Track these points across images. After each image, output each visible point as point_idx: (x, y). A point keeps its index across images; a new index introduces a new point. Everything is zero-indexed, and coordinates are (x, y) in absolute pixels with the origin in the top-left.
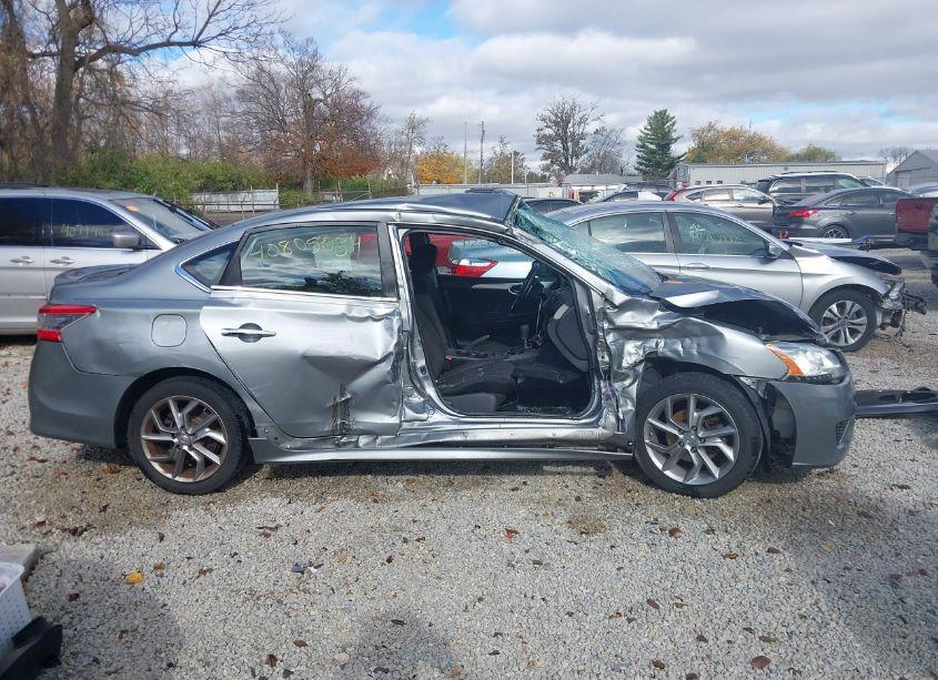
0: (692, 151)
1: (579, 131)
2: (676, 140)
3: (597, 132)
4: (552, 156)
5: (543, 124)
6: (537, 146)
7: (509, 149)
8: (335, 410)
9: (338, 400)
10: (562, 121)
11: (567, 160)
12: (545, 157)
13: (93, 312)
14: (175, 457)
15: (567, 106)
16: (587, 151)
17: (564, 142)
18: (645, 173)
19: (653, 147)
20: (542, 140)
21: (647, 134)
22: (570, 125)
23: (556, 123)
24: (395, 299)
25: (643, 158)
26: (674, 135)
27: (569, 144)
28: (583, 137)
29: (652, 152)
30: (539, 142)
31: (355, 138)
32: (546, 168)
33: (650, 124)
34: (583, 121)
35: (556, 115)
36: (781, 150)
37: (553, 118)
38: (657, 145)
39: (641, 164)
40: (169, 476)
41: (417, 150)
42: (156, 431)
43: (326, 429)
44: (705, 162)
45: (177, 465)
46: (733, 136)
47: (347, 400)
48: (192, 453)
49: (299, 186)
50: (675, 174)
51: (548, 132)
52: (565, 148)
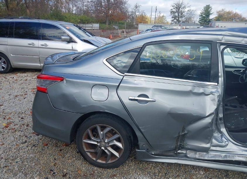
0: (216, 17)
1: (183, 10)
2: (211, 14)
3: (188, 11)
4: (175, 17)
5: (172, 8)
6: (171, 14)
7: (162, 15)
8: (178, 138)
9: (181, 134)
10: (178, 7)
11: (179, 18)
12: (173, 17)
13: (63, 80)
14: (98, 151)
15: (180, 3)
16: (185, 16)
17: (178, 13)
18: (201, 23)
19: (204, 16)
20: (172, 12)
21: (203, 12)
22: (181, 8)
23: (176, 8)
24: (216, 84)
25: (201, 19)
26: (211, 12)
27: (180, 14)
28: (184, 12)
29: (204, 17)
30: (171, 13)
31: (121, 10)
32: (172, 21)
33: (204, 9)
34: (184, 7)
35: (177, 6)
36: (244, 18)
37: (176, 6)
38: (206, 15)
39: (200, 21)
40: (94, 159)
41: (137, 14)
42: (90, 139)
43: (172, 147)
44: (220, 21)
45: (98, 155)
46: (229, 13)
47: (185, 134)
48: (106, 151)
49: (105, 23)
50: (211, 24)
51: (174, 10)
52: (178, 15)
